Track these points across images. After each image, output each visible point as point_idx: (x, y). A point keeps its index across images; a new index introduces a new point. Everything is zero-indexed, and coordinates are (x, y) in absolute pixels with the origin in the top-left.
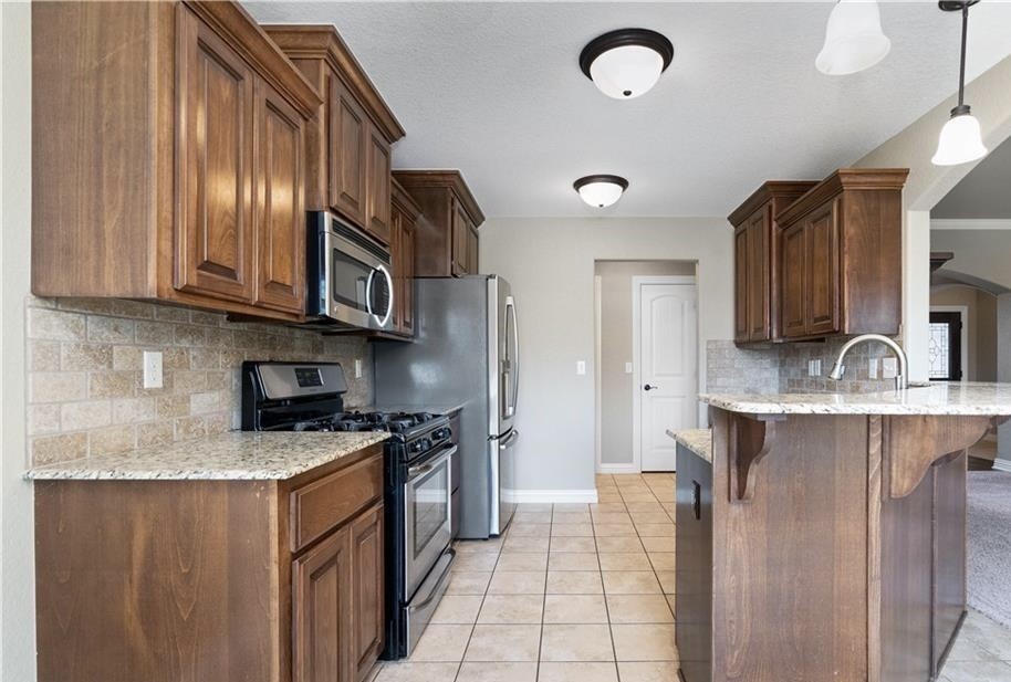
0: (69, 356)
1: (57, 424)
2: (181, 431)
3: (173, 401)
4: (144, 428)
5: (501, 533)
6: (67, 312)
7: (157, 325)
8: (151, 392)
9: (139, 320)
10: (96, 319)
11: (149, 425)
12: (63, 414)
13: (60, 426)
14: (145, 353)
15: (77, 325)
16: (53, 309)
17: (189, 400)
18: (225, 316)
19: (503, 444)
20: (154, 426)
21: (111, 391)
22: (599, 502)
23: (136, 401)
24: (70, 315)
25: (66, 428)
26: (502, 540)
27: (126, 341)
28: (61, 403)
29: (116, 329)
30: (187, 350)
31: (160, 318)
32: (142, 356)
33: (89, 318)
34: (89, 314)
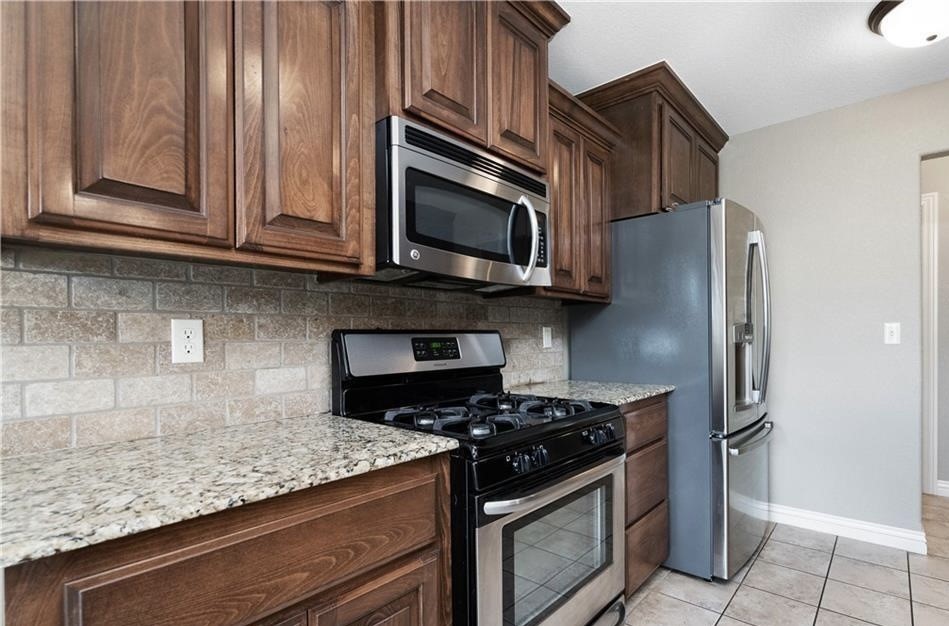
0: (37, 327)
1: (18, 408)
2: (238, 414)
3: (224, 379)
4: (173, 412)
5: (732, 576)
6: (35, 272)
7: (194, 287)
8: (184, 368)
9: (165, 281)
10: (85, 280)
11: (182, 408)
12: (27, 396)
13: (23, 411)
14: (173, 321)
15: (53, 289)
16: (11, 270)
17: (253, 378)
18: (315, 276)
19: (734, 447)
20: (190, 409)
21: (114, 367)
22: (929, 555)
23: (158, 379)
24: (41, 277)
25: (31, 412)
26: (733, 587)
27: (140, 307)
28: (23, 384)
29: (122, 293)
30: (250, 317)
31: (201, 279)
32: (170, 325)
33: (74, 279)
34: (74, 275)
